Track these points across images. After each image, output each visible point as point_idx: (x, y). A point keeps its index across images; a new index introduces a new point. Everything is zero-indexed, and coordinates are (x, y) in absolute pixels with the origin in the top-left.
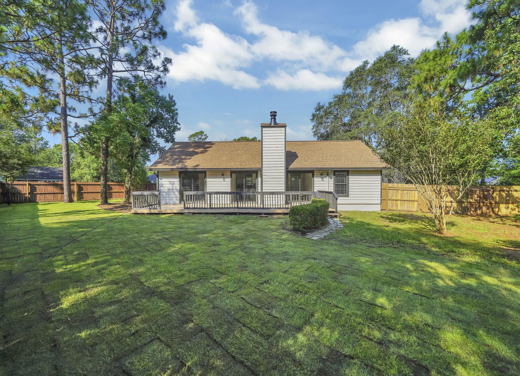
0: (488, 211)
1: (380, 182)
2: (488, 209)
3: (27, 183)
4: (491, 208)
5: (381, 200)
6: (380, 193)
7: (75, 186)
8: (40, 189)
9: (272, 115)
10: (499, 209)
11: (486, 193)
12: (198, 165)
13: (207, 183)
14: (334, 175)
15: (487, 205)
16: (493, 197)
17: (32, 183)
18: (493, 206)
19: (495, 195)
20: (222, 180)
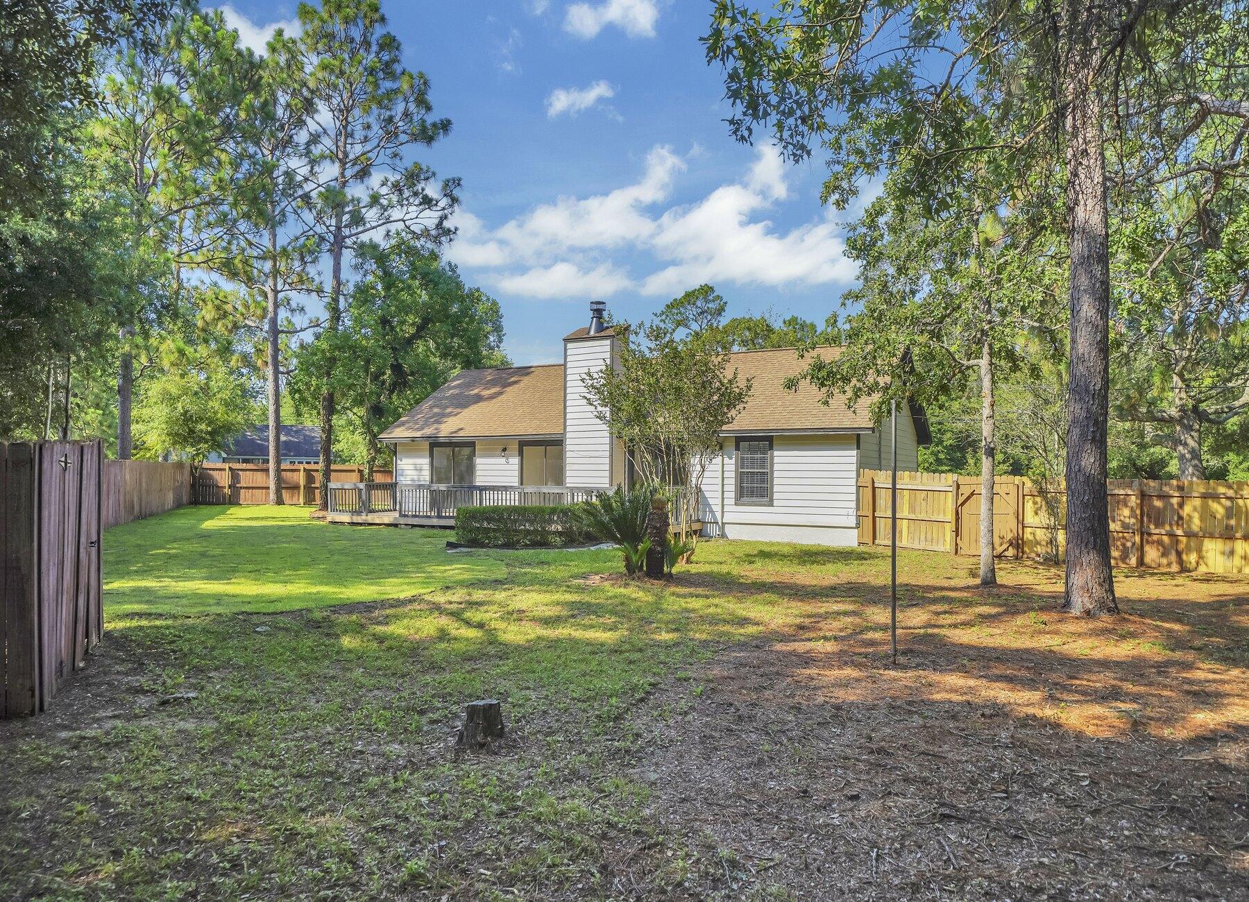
0: (1164, 561)
1: (854, 467)
2: (1164, 555)
3: (226, 466)
4: (1174, 553)
5: (858, 517)
6: (854, 497)
7: (302, 473)
8: (246, 479)
9: (595, 310)
10: (1201, 557)
11: (1158, 503)
12: (461, 429)
13: (478, 467)
14: (737, 448)
15: (1160, 543)
16: (1180, 518)
17: (236, 466)
18: (1181, 547)
19: (1187, 509)
20: (503, 460)
